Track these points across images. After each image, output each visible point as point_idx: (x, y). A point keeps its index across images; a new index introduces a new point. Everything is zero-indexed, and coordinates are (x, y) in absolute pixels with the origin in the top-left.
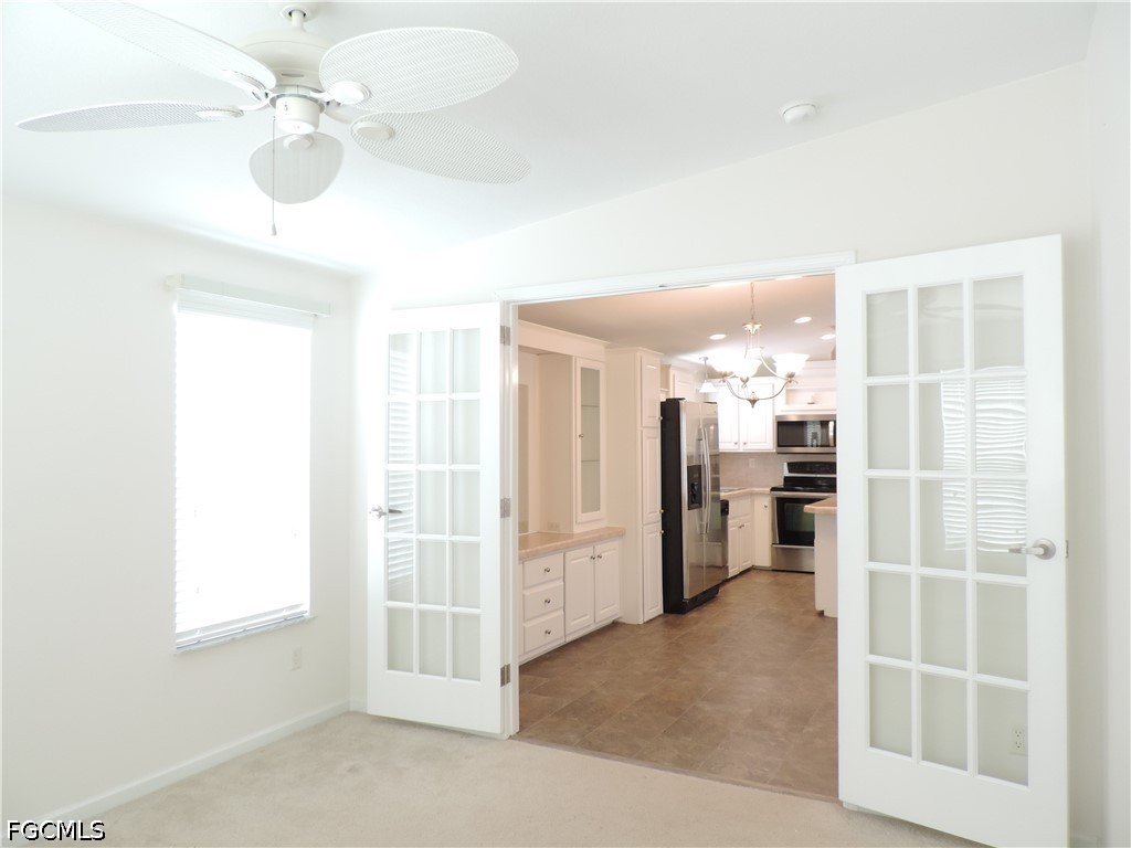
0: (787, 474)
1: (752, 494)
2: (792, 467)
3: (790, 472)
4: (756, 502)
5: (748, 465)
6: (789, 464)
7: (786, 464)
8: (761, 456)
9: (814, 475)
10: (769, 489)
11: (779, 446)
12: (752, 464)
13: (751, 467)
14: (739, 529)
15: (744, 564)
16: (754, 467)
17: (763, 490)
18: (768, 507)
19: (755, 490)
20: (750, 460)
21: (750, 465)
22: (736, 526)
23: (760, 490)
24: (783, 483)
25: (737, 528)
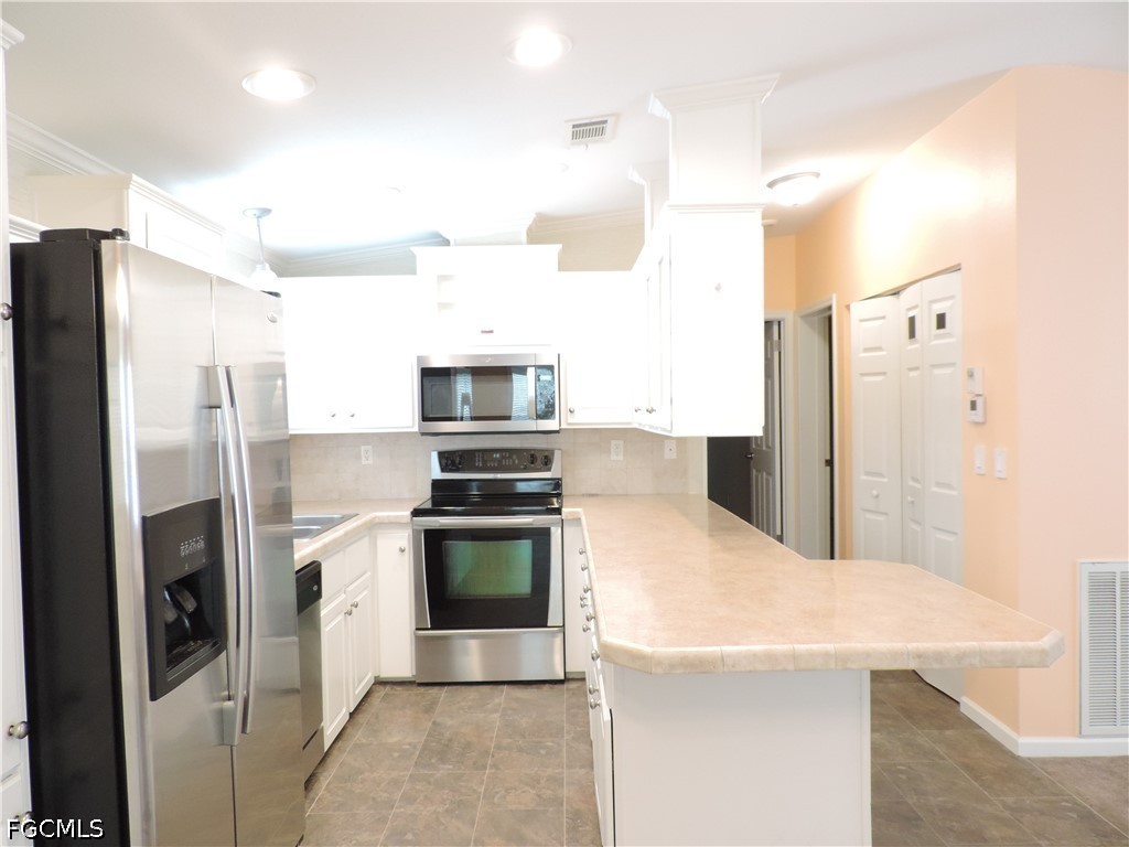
0: (437, 474)
1: (374, 527)
2: (449, 460)
3: (443, 471)
4: (379, 542)
5: (358, 457)
6: (442, 455)
7: (434, 456)
8: (387, 441)
9: (491, 476)
10: (407, 513)
11: (425, 418)
12: (368, 457)
13: (364, 462)
14: (345, 619)
15: (357, 692)
16: (370, 462)
17: (397, 517)
18: (407, 551)
19: (379, 517)
20: (363, 448)
21: (363, 459)
22: (339, 613)
23: (388, 517)
24: (433, 496)
25: (341, 617)
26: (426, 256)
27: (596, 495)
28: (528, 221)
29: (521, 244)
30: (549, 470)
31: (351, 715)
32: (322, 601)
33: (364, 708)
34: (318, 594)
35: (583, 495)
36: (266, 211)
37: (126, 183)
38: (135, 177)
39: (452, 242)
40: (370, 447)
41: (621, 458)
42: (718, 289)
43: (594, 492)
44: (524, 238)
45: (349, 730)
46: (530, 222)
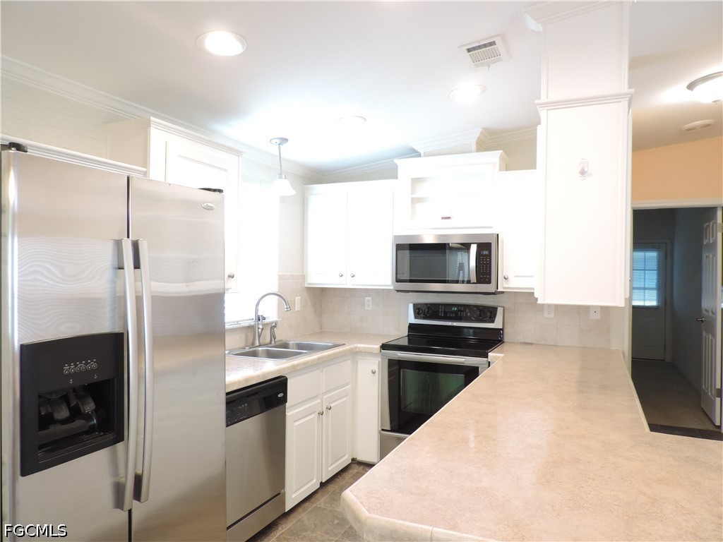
0: (412, 319)
1: (355, 353)
2: (420, 311)
3: (416, 317)
4: (358, 365)
5: (363, 304)
7: (411, 306)
8: (382, 295)
9: (449, 324)
10: (378, 347)
11: (398, 281)
12: (369, 305)
13: (367, 308)
14: (319, 417)
15: (330, 469)
16: (370, 308)
17: (371, 348)
18: (377, 372)
19: (359, 348)
20: (367, 298)
21: (366, 306)
22: (314, 412)
23: (365, 348)
24: (409, 336)
25: (315, 416)
26: (404, 166)
27: (532, 344)
28: (476, 134)
29: (471, 152)
30: (493, 322)
31: (323, 485)
32: (288, 405)
33: (337, 480)
34: (284, 400)
35: (521, 343)
36: (286, 140)
37: (147, 125)
38: (152, 118)
39: (422, 154)
40: (370, 298)
41: (552, 316)
42: (583, 173)
43: (530, 341)
44: (474, 146)
45: (318, 495)
46: (478, 135)
